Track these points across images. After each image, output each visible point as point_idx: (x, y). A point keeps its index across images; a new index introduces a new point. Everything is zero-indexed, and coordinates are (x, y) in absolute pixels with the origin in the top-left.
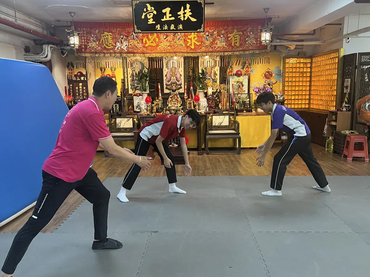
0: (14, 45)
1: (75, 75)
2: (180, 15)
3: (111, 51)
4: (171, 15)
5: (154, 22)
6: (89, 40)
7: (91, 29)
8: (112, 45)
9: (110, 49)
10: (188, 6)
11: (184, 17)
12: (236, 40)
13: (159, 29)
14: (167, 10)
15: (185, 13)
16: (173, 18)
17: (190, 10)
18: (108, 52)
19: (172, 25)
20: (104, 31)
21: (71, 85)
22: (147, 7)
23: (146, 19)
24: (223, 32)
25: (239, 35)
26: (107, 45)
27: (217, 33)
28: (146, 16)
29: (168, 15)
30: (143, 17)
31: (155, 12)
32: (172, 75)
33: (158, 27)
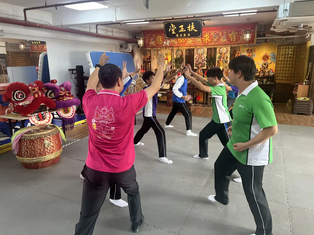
0: (115, 45)
1: (147, 59)
2: (189, 28)
3: (161, 46)
4: (183, 29)
5: (175, 33)
6: (150, 40)
7: (151, 34)
8: (162, 43)
9: (160, 45)
10: (193, 23)
11: (191, 29)
12: (234, 37)
13: (178, 36)
14: (182, 26)
15: (191, 27)
16: (185, 30)
17: (194, 26)
18: (160, 46)
19: (184, 34)
20: (158, 35)
21: (145, 64)
22: (171, 25)
23: (171, 31)
24: (225, 33)
25: (235, 34)
26: (159, 43)
27: (221, 33)
28: (171, 30)
29: (182, 29)
30: (169, 31)
31: (175, 28)
32: (199, 58)
33: (177, 35)
